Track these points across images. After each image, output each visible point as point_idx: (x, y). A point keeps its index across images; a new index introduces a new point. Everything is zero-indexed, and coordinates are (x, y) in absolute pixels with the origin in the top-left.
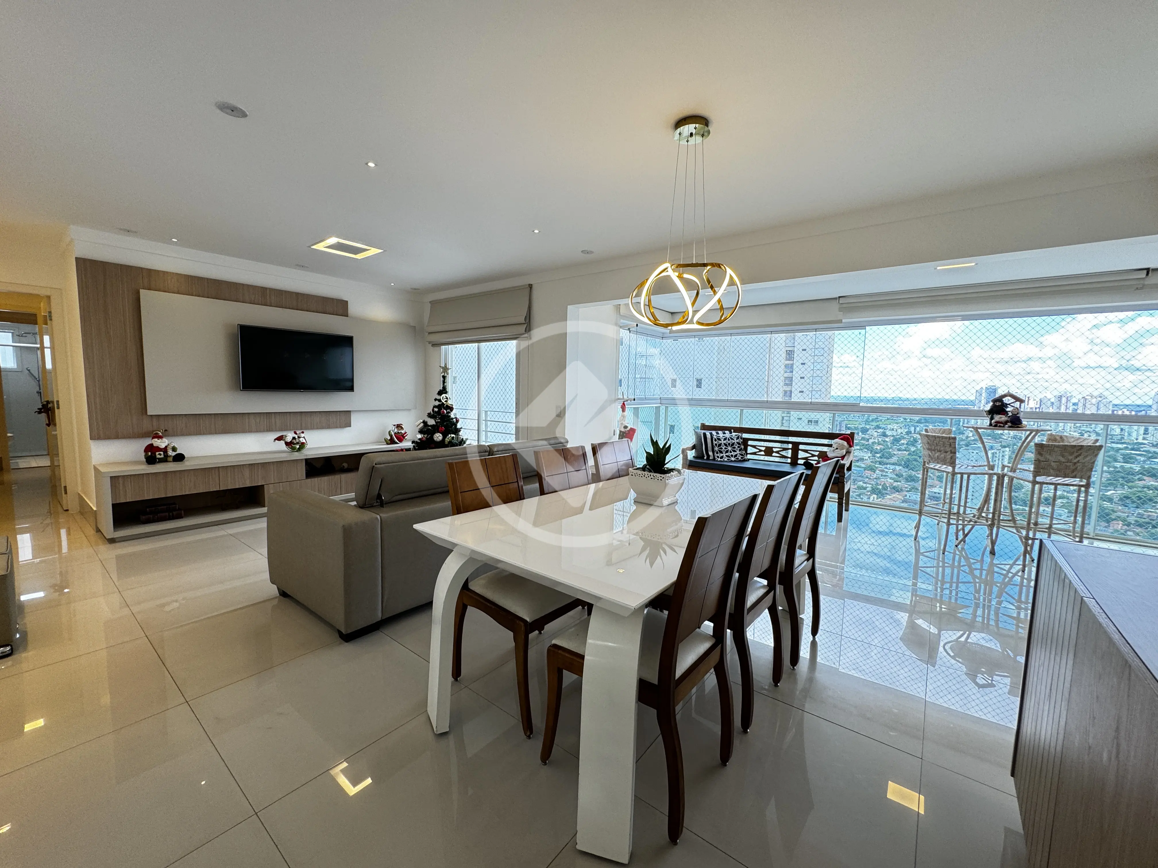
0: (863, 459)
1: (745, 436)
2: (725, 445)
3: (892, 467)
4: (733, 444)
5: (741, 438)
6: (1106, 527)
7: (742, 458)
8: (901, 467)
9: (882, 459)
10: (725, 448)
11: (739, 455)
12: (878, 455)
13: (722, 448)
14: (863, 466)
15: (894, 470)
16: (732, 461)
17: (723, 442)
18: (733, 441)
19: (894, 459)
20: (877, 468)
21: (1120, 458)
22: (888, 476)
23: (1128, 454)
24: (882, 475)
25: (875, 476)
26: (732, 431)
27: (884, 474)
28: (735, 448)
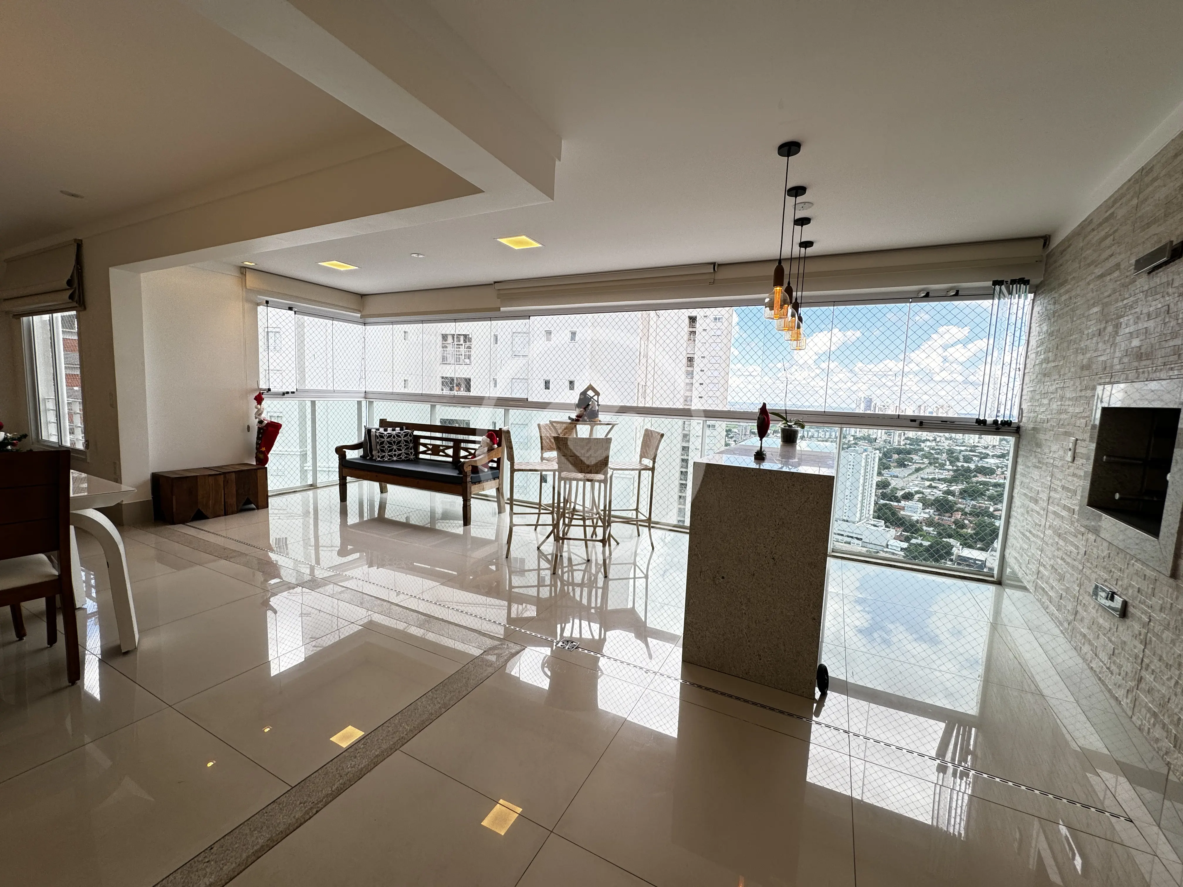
2: (389, 443)
4: (399, 442)
5: (410, 436)
6: (949, 517)
7: (406, 457)
10: (389, 447)
11: (403, 454)
16: (393, 461)
17: (386, 439)
18: (400, 439)
21: (961, 458)
23: (967, 455)
26: (404, 428)
28: (401, 446)
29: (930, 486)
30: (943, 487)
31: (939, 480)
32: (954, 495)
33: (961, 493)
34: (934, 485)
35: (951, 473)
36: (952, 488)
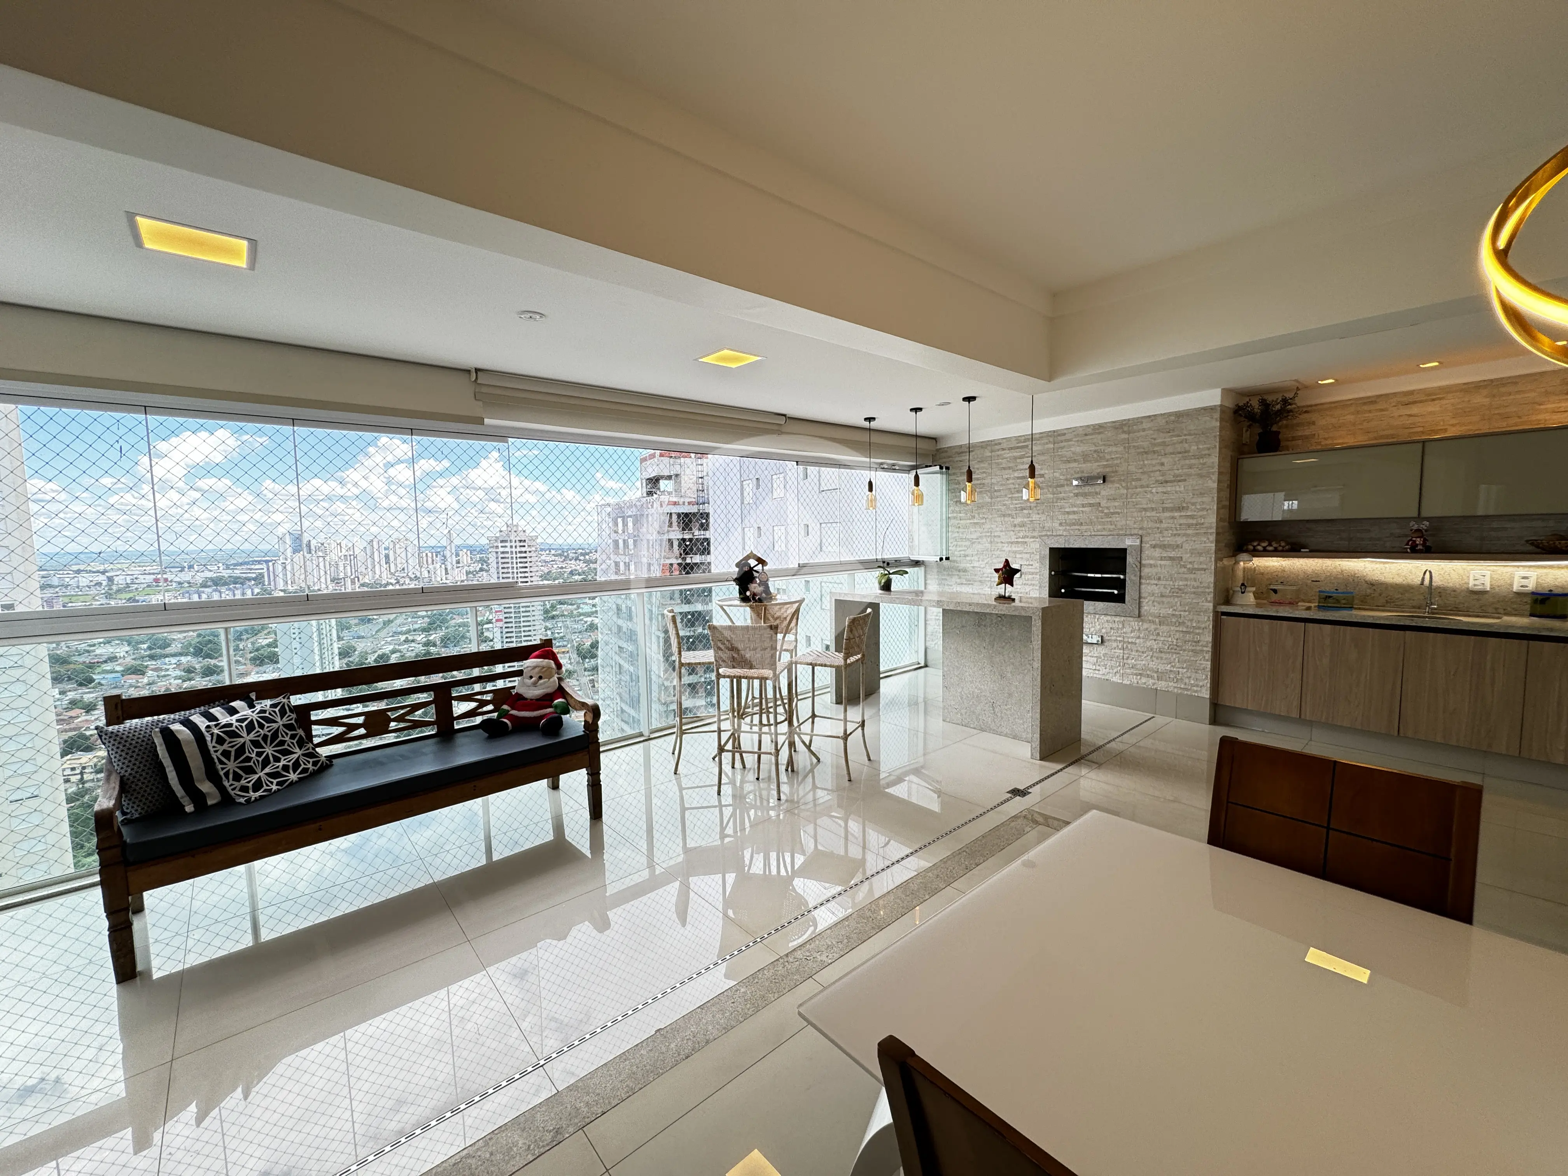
0: (116, 657)
1: (297, 700)
2: (256, 744)
3: (174, 660)
5: (290, 710)
8: (189, 658)
9: (153, 651)
12: (145, 646)
13: (249, 759)
14: (118, 668)
15: (178, 665)
17: (246, 738)
18: (275, 725)
19: (174, 648)
20: (147, 667)
22: (168, 675)
24: (158, 676)
25: (145, 680)
26: (253, 696)
27: (163, 673)
28: (282, 743)
29: (406, 641)
30: (421, 638)
31: (415, 630)
32: (435, 645)
33: (442, 640)
34: (410, 638)
35: (427, 620)
36: (431, 638)
